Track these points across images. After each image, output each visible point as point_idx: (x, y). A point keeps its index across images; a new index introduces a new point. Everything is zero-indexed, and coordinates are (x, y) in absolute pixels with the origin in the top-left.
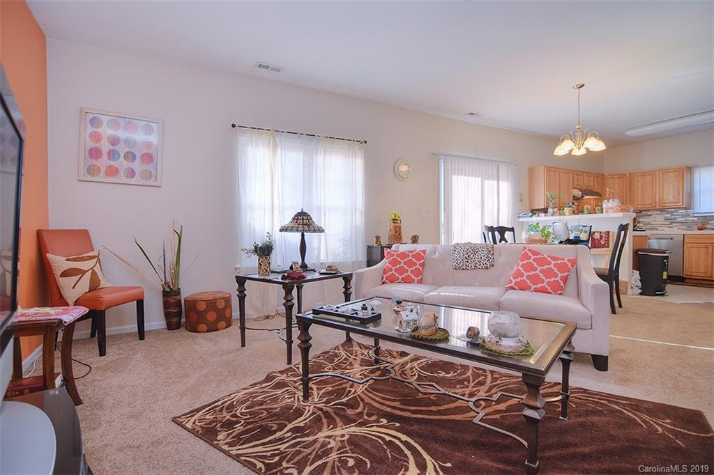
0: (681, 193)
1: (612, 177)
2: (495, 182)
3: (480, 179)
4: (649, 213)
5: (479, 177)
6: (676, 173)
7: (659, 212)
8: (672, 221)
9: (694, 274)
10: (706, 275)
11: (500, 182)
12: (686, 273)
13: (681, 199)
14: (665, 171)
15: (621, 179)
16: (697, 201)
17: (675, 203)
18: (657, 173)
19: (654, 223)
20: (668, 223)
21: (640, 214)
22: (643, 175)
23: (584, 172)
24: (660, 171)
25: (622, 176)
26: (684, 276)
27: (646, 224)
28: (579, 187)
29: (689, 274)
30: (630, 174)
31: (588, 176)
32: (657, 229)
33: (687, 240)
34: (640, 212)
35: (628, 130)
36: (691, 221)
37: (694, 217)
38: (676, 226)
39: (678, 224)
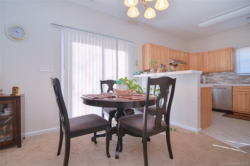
0: (230, 62)
1: (193, 54)
2: (115, 51)
3: (101, 48)
4: (212, 74)
5: (100, 45)
6: (227, 51)
7: (217, 74)
8: (224, 79)
9: (239, 110)
10: (246, 111)
11: (119, 52)
12: (235, 109)
13: (230, 66)
14: (221, 50)
15: (198, 56)
16: (238, 66)
17: (226, 68)
18: (216, 52)
19: (215, 79)
20: (223, 79)
21: (208, 75)
22: (209, 53)
23: (177, 50)
24: (218, 50)
25: (198, 54)
26: (233, 111)
27: (211, 80)
28: (174, 58)
29: (236, 110)
30: (202, 53)
31: (179, 53)
32: (217, 83)
33: (234, 90)
34: (208, 73)
35: (199, 23)
36: (235, 78)
37: (237, 76)
38: (227, 81)
39: (228, 80)
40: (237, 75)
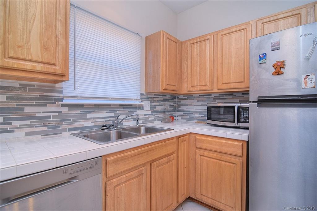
36: (57, 114)
37: (63, 105)
38: (22, 127)
39: (28, 122)
40: (65, 102)
